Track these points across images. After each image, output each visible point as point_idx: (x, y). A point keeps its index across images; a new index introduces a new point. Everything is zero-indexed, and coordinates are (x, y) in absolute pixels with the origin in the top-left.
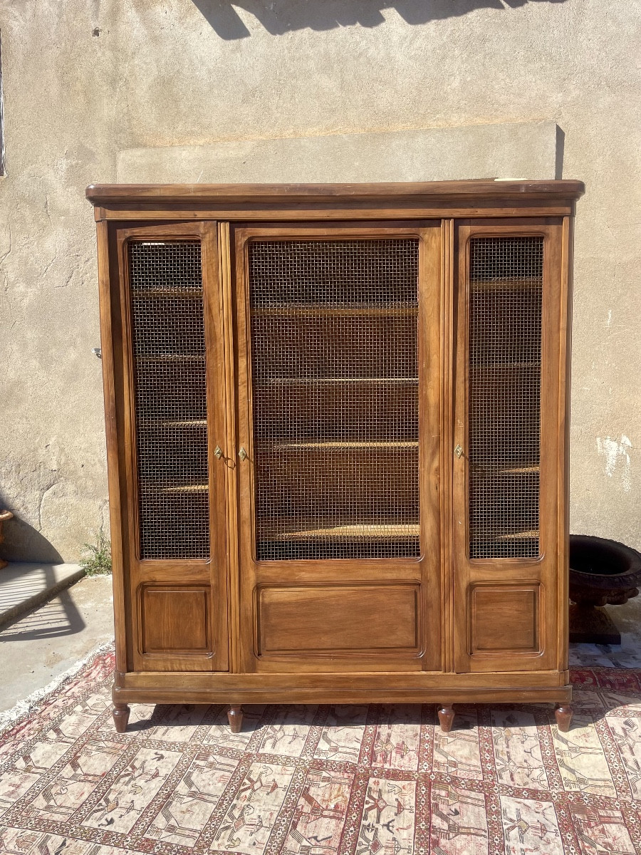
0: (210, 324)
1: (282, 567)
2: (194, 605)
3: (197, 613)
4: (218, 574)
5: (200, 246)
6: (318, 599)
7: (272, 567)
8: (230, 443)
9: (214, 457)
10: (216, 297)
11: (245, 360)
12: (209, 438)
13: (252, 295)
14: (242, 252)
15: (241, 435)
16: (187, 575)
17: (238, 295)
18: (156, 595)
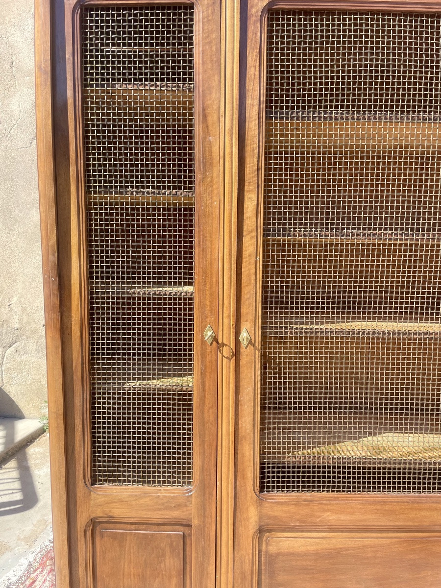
0: (204, 139)
1: (296, 505)
2: (168, 554)
3: (172, 563)
4: (203, 510)
5: (192, 14)
6: (347, 549)
7: (282, 504)
8: (228, 322)
9: (203, 342)
10: (214, 96)
11: (254, 197)
12: (196, 313)
13: (269, 95)
14: (258, 25)
15: (244, 310)
16: (160, 510)
17: (249, 94)
18: (114, 537)
